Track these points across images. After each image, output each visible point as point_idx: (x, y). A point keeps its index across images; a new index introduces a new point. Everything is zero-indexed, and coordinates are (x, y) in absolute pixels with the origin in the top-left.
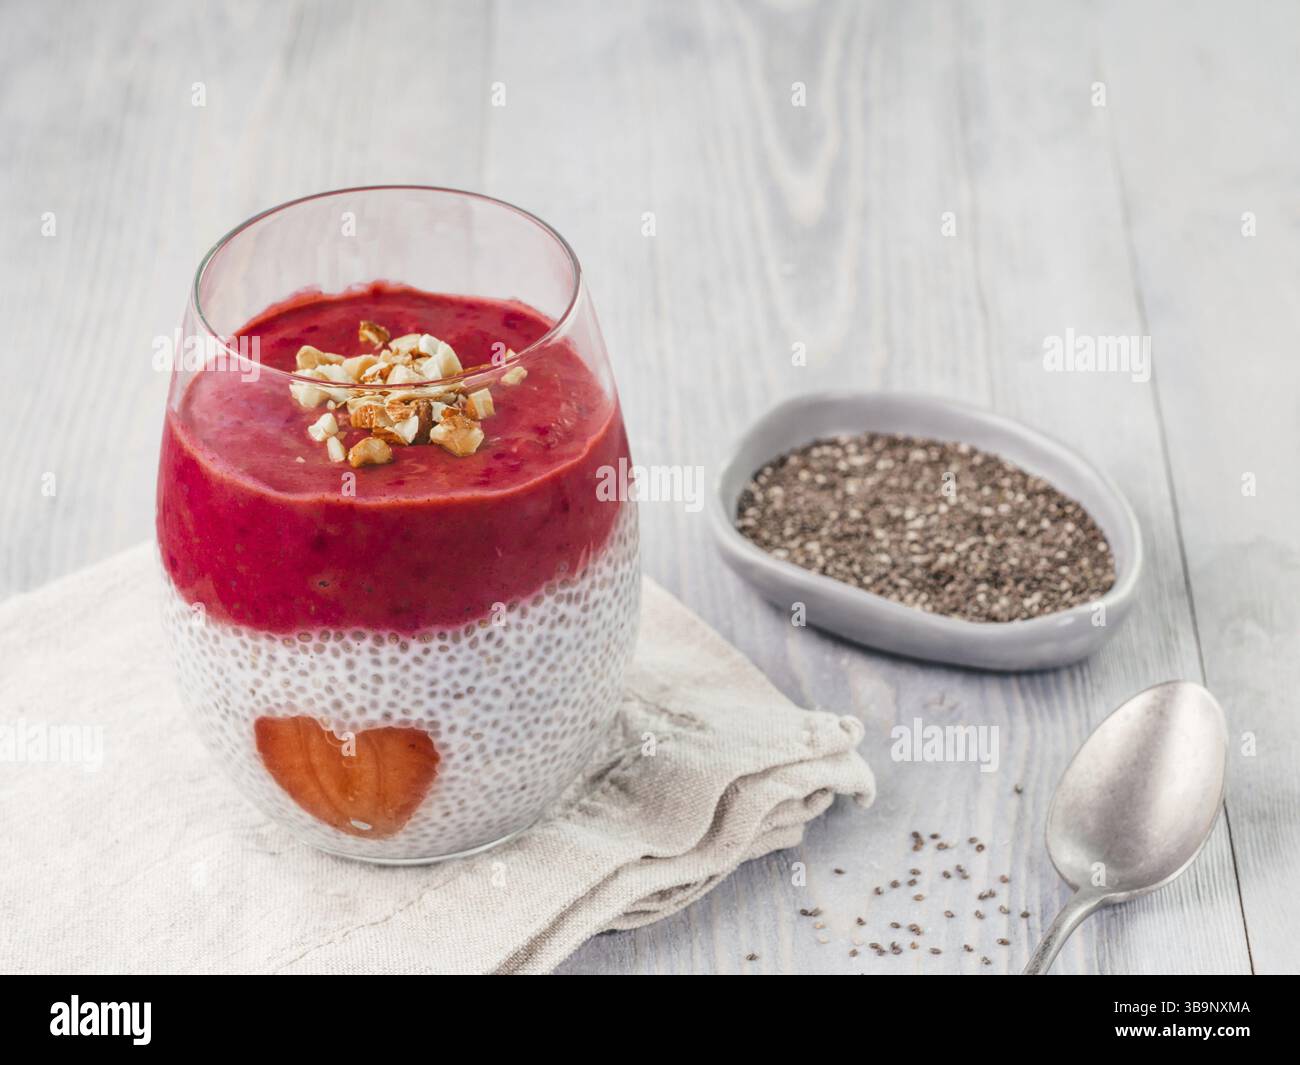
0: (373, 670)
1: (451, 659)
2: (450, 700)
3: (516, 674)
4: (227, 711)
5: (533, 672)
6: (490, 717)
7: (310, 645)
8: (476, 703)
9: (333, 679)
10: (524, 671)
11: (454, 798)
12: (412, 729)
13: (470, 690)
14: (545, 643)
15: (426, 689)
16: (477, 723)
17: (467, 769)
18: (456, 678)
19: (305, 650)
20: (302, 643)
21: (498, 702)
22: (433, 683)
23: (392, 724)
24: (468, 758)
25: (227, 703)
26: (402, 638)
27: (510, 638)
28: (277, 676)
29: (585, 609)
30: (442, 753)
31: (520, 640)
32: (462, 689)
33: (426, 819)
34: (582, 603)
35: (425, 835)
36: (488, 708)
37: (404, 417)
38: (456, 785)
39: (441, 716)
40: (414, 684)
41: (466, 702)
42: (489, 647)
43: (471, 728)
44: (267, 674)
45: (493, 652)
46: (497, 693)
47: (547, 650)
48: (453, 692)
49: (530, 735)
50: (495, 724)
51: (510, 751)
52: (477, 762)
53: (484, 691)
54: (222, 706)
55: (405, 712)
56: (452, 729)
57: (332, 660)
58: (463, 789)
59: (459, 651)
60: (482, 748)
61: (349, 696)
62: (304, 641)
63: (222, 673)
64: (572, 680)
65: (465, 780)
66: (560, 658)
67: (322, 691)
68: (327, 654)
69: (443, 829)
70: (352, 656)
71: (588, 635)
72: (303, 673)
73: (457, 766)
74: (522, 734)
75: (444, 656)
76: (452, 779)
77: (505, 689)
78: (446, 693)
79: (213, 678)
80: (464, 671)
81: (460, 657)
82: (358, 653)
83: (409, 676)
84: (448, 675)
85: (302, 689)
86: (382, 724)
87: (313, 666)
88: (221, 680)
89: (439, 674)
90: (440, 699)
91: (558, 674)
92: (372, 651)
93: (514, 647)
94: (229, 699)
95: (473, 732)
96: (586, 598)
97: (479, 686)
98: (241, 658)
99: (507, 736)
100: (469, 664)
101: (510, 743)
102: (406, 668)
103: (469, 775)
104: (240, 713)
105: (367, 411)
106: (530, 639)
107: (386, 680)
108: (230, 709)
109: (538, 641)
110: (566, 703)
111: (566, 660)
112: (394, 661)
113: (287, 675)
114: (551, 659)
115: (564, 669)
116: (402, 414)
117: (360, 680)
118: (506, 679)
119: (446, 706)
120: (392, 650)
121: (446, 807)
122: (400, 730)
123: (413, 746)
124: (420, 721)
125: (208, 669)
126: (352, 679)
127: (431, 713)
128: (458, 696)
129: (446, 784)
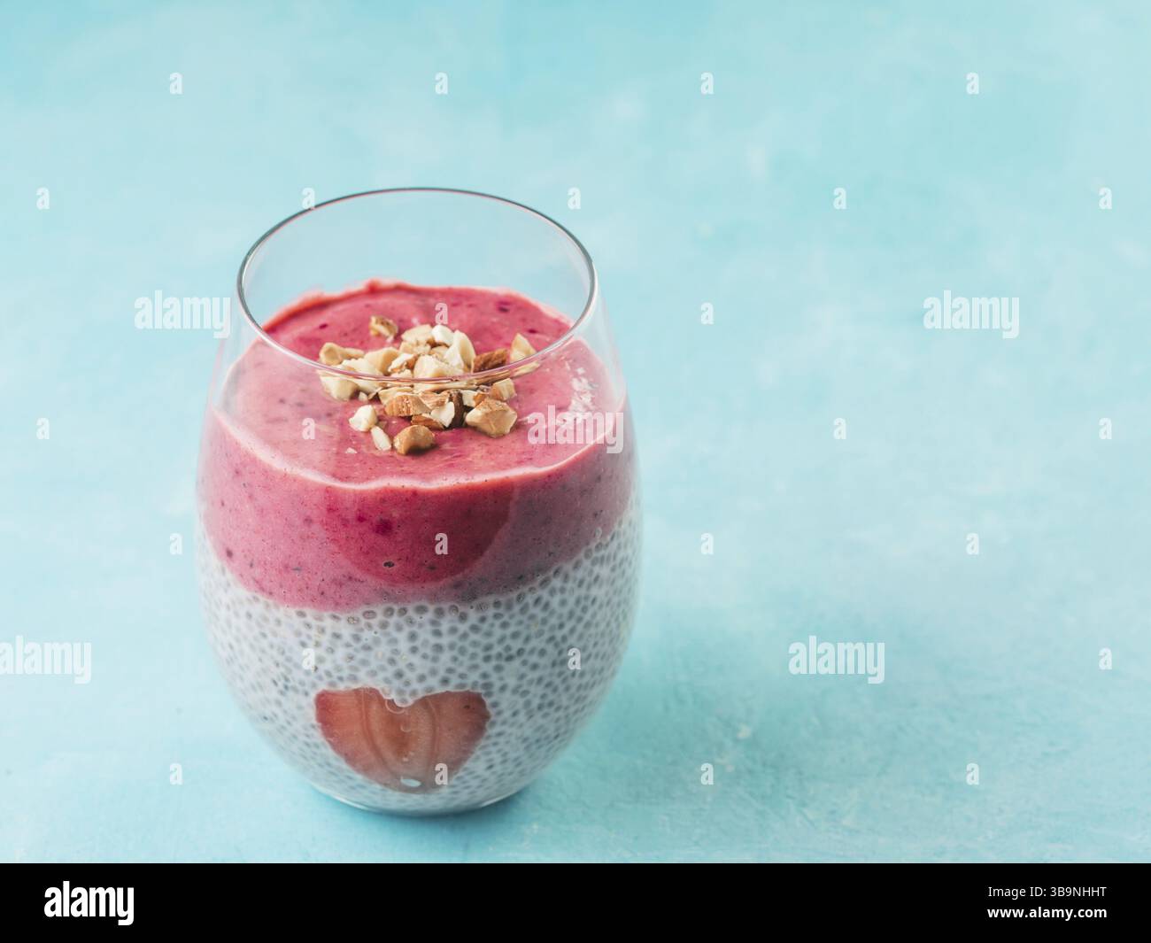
0: (433, 640)
1: (504, 625)
2: (503, 663)
3: (559, 634)
4: (286, 687)
5: (572, 631)
6: (535, 675)
7: (375, 622)
8: (524, 663)
9: (396, 652)
10: (566, 630)
11: (499, 751)
12: (468, 692)
13: (520, 652)
14: (583, 603)
15: (482, 654)
16: (524, 681)
17: (512, 725)
18: (509, 642)
19: (369, 626)
20: (367, 621)
21: (543, 661)
22: (488, 648)
23: (451, 688)
24: (515, 714)
25: (287, 680)
26: (462, 609)
27: (555, 601)
28: (341, 653)
29: (613, 570)
30: (492, 711)
31: (563, 603)
32: (513, 652)
33: (471, 773)
34: (612, 564)
35: (468, 787)
36: (535, 667)
37: (441, 404)
38: (502, 740)
39: (494, 678)
40: (471, 650)
41: (516, 663)
42: (537, 611)
43: (520, 686)
44: (331, 651)
45: (540, 615)
46: (542, 653)
47: (584, 610)
48: (505, 655)
49: (567, 689)
50: (540, 680)
51: (551, 704)
52: (522, 717)
53: (532, 652)
54: (281, 684)
55: (462, 676)
56: (503, 688)
57: (395, 634)
58: (507, 742)
59: (512, 617)
60: (528, 704)
61: (411, 666)
62: (369, 618)
63: (283, 653)
64: (603, 635)
65: (510, 734)
66: (594, 615)
67: (385, 663)
68: (391, 629)
69: (485, 780)
70: (415, 629)
71: (615, 592)
72: (367, 648)
73: (504, 723)
74: (561, 688)
75: (498, 623)
76: (500, 734)
77: (550, 648)
78: (499, 656)
79: (272, 657)
80: (515, 635)
81: (513, 622)
82: (421, 626)
83: (466, 644)
84: (501, 640)
85: (364, 662)
86: (440, 690)
87: (377, 641)
88: (281, 659)
89: (493, 640)
90: (494, 663)
91: (592, 630)
92: (433, 623)
93: (559, 610)
94: (289, 677)
95: (521, 690)
96: (615, 558)
97: (528, 647)
98: (303, 638)
99: (549, 691)
100: (521, 628)
101: (551, 697)
102: (465, 636)
103: (514, 730)
104: (300, 688)
105: (403, 400)
106: (571, 601)
107: (446, 649)
108: (289, 685)
109: (578, 602)
110: (597, 656)
111: (598, 617)
112: (453, 630)
113: (350, 651)
114: (587, 617)
115: (597, 625)
116: (437, 402)
117: (422, 651)
118: (552, 639)
119: (498, 669)
120: (452, 621)
121: (491, 760)
122: (456, 693)
123: (468, 707)
124: (475, 684)
125: (267, 649)
126: (414, 650)
127: (485, 676)
128: (510, 658)
129: (493, 740)
